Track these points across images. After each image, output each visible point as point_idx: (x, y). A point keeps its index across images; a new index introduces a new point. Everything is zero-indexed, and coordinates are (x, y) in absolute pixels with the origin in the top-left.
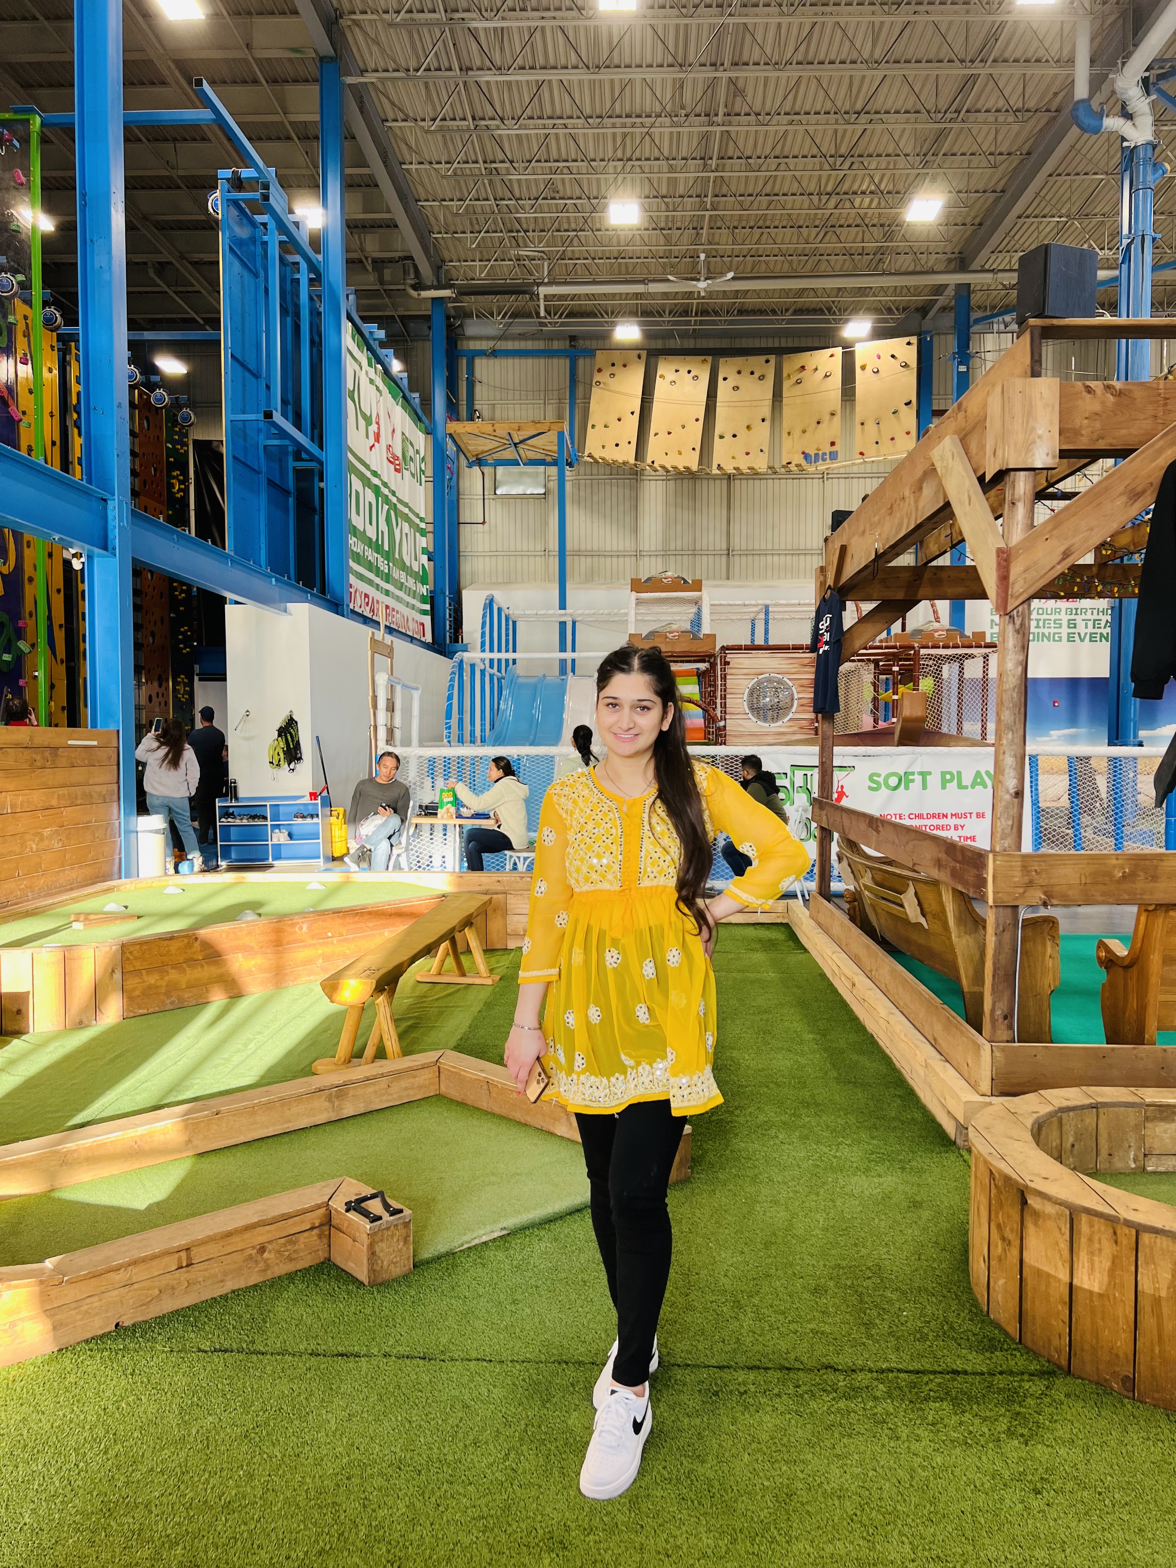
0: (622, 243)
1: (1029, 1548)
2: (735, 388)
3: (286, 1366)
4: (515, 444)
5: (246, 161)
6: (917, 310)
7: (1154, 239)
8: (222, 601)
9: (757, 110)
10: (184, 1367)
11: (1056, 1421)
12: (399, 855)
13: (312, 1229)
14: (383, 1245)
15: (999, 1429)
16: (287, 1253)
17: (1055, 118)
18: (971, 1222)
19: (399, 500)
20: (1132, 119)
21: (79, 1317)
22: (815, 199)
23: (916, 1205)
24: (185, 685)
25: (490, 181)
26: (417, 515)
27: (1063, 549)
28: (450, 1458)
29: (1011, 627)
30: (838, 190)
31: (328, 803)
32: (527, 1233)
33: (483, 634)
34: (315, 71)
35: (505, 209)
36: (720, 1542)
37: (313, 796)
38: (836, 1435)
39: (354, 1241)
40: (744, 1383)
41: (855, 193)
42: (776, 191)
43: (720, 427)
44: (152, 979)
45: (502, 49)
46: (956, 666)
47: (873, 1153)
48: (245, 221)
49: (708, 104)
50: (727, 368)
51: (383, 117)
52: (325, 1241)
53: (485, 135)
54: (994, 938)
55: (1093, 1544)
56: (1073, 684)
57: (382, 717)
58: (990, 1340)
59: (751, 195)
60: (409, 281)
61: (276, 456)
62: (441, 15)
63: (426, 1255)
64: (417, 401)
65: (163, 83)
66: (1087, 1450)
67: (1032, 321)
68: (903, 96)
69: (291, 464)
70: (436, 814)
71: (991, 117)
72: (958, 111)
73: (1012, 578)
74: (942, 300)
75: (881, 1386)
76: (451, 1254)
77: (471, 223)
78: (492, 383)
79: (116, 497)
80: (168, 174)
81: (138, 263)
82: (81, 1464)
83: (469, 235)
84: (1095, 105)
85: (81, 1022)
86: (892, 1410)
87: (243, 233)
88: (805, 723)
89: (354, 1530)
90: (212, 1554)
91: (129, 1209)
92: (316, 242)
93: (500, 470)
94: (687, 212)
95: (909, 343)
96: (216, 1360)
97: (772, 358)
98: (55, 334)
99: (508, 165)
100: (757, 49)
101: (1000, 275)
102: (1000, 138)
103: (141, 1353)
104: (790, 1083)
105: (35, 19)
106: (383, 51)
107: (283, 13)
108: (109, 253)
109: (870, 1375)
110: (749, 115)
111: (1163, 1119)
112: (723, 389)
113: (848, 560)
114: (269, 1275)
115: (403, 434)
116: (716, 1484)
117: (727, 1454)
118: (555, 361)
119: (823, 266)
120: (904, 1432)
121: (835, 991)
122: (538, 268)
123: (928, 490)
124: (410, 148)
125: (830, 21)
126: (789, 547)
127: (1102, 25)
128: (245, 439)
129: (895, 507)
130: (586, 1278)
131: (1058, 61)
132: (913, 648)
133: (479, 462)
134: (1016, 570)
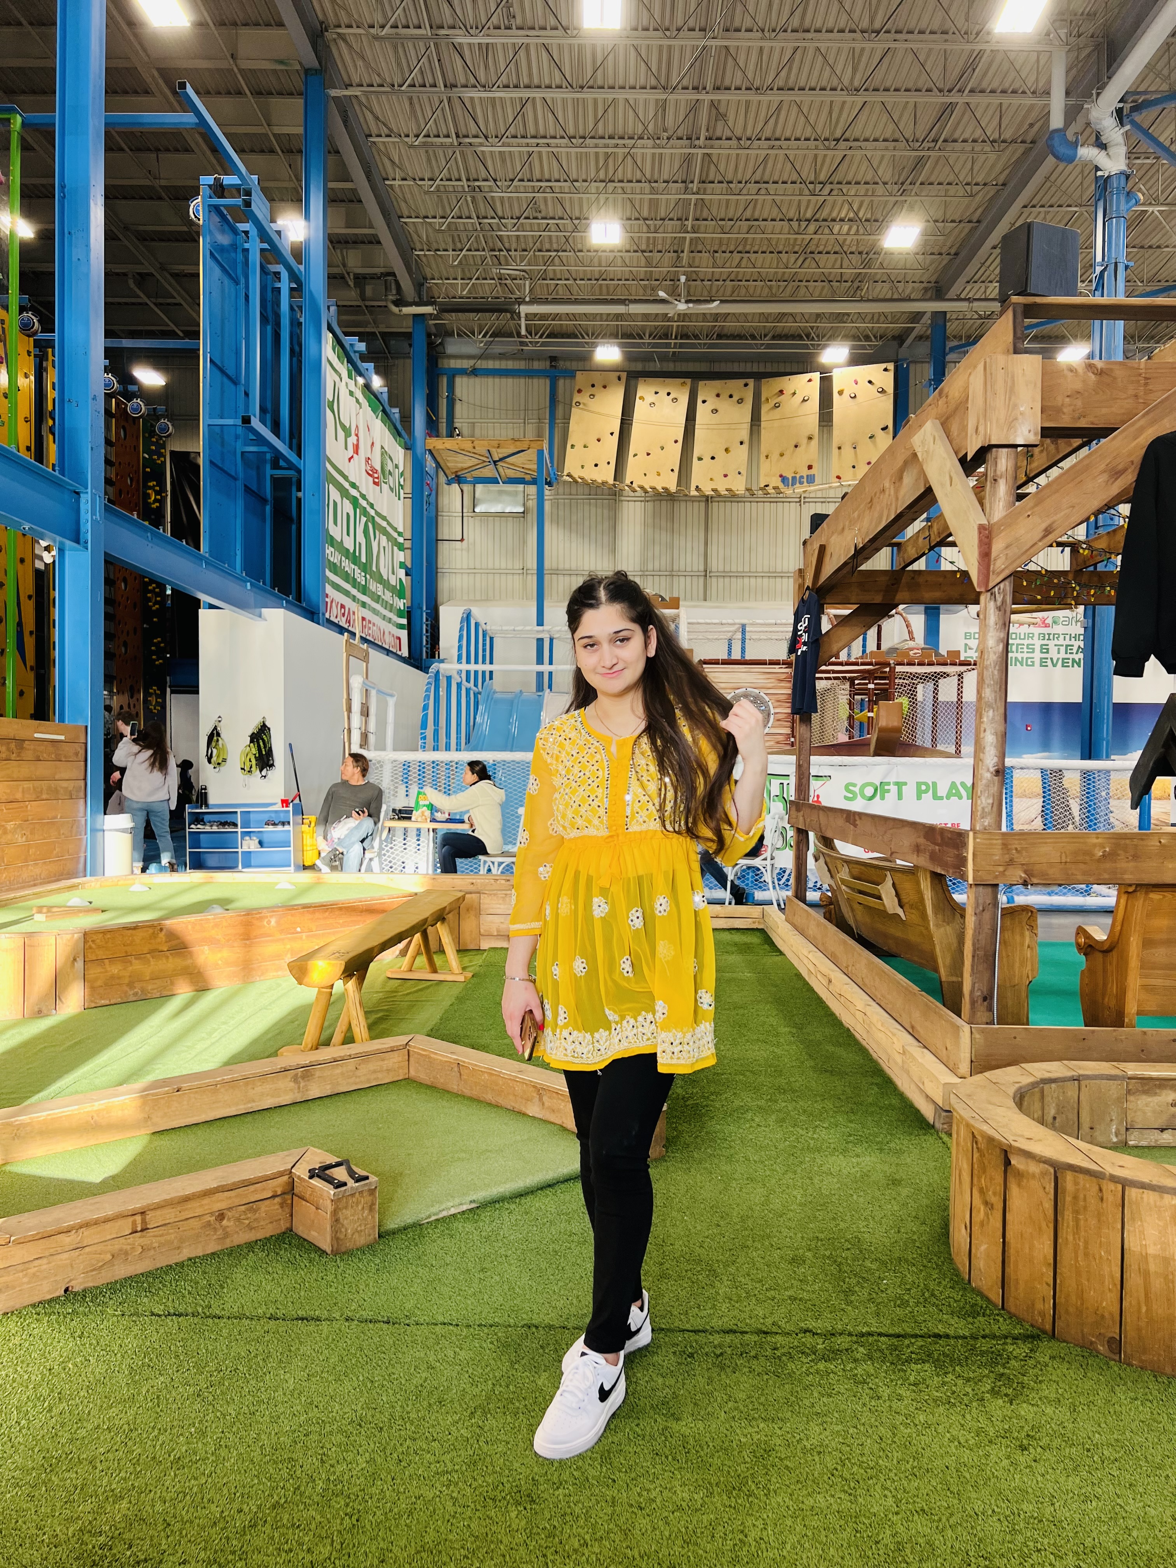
0: (604, 264)
1: (1017, 1502)
2: (715, 411)
3: (243, 1329)
4: (495, 462)
5: (228, 168)
6: (894, 338)
7: (1127, 267)
8: (196, 604)
9: (739, 134)
10: (135, 1330)
11: (1041, 1382)
12: (371, 860)
13: (273, 1197)
14: (348, 1212)
15: (983, 1389)
16: (247, 1222)
17: (1031, 148)
18: (952, 1199)
19: (377, 513)
20: (1106, 149)
21: (25, 1280)
22: (795, 224)
23: (895, 1182)
24: (157, 696)
25: (473, 198)
26: (395, 530)
27: (1044, 526)
28: (413, 1415)
29: (992, 603)
30: (817, 216)
31: (300, 811)
32: (497, 1206)
33: (460, 648)
34: (298, 83)
35: (488, 227)
36: (696, 1496)
37: (285, 802)
38: (816, 1394)
39: (317, 1208)
40: (720, 1346)
41: (834, 220)
42: (756, 216)
43: (698, 449)
44: (115, 969)
45: (486, 67)
46: (930, 685)
47: (850, 1135)
48: (226, 227)
49: (690, 129)
50: (706, 390)
51: (367, 132)
52: (287, 1210)
53: (469, 151)
54: (973, 918)
55: (1082, 1498)
56: (1047, 708)
57: (356, 720)
58: (972, 1306)
59: (731, 220)
60: (390, 297)
61: (254, 463)
62: (426, 31)
63: (391, 1225)
64: (397, 416)
65: (147, 92)
66: (1073, 1409)
67: (1015, 299)
68: (882, 125)
69: (269, 471)
70: (410, 818)
71: (968, 147)
72: (935, 141)
73: (993, 555)
74: (919, 328)
75: (861, 1349)
76: (417, 1226)
77: (453, 241)
78: (471, 401)
79: (89, 490)
80: (149, 183)
81: (117, 274)
82: (23, 1422)
83: (451, 253)
84: (1070, 135)
85: (40, 1012)
86: (872, 1372)
87: (224, 240)
88: (781, 738)
89: (310, 1484)
90: (159, 1507)
91: (83, 1182)
92: (298, 253)
93: (479, 487)
94: (668, 233)
95: (886, 370)
96: (170, 1324)
97: (751, 382)
98: (31, 339)
99: (491, 183)
100: (739, 74)
101: (976, 304)
102: (976, 169)
103: (91, 1317)
104: (766, 1071)
105: (20, 24)
106: (368, 65)
107: (268, 25)
108: (88, 245)
109: (849, 1339)
110: (730, 139)
111: (1146, 1092)
112: (702, 411)
113: (827, 559)
114: (228, 1243)
115: (382, 447)
116: (691, 1441)
117: (702, 1413)
118: (535, 381)
119: (803, 291)
120: (885, 1392)
121: (811, 990)
122: (519, 287)
123: (908, 479)
124: (393, 162)
125: (811, 46)
126: (766, 569)
127: (1077, 57)
128: (223, 444)
129: (875, 501)
130: (557, 1248)
131: (1034, 93)
132: (889, 664)
133: (459, 479)
134: (997, 546)
